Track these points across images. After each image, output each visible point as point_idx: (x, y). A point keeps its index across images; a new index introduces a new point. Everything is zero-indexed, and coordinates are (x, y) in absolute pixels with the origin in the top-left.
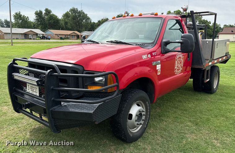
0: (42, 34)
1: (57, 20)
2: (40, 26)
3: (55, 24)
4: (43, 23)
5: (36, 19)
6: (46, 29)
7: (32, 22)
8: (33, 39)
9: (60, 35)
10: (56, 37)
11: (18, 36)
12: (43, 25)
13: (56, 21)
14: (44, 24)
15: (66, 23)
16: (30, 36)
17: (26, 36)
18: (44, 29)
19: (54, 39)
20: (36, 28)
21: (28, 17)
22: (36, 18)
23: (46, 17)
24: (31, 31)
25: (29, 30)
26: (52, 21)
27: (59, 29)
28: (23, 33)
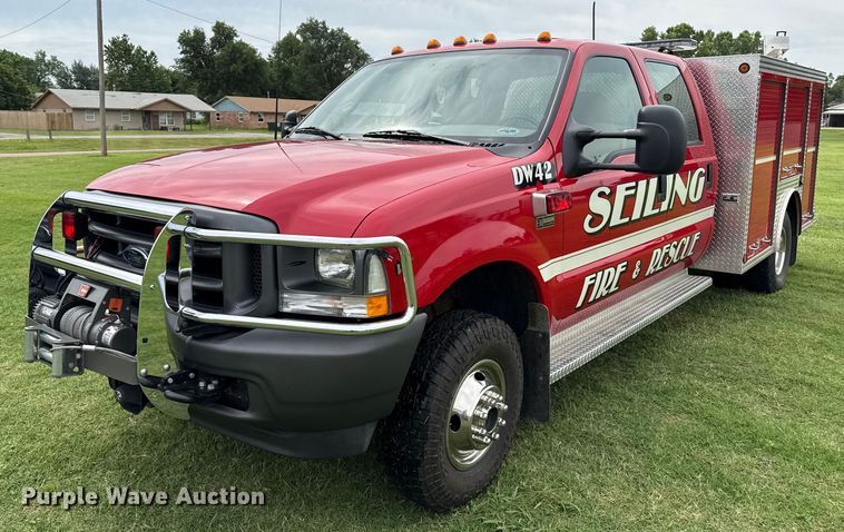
0: (201, 113)
1: (256, 64)
2: (196, 84)
3: (248, 78)
4: (205, 74)
5: (182, 60)
6: (218, 95)
7: (168, 71)
8: (174, 129)
9: (265, 114)
10: (255, 122)
11: (120, 120)
12: (205, 79)
13: (254, 67)
14: (209, 75)
15: (286, 73)
16: (161, 117)
17: (148, 117)
18: (209, 95)
19: (246, 129)
20: (183, 92)
21: (153, 54)
22: (182, 56)
23: (217, 53)
24: (166, 100)
25: (160, 97)
26: (237, 67)
27: (264, 95)
28: (137, 107)
